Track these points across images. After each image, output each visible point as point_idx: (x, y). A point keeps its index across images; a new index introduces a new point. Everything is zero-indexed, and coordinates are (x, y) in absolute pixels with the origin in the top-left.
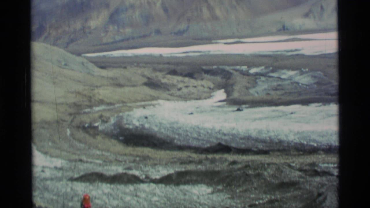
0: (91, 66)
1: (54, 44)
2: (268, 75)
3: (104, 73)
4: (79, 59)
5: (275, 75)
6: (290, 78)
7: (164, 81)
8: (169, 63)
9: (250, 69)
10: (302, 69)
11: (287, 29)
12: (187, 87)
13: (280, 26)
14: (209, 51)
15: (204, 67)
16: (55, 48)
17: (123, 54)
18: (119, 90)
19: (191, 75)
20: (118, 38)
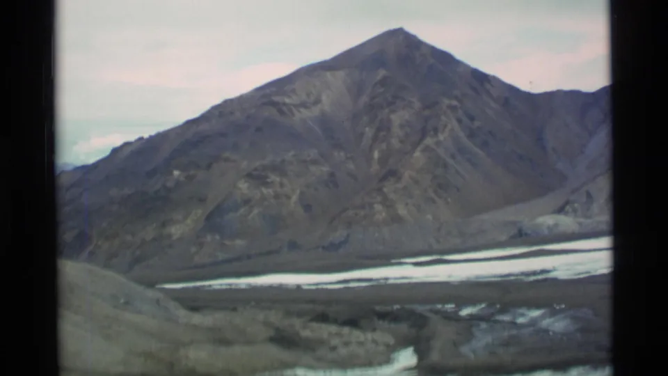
0: (172, 305)
1: (107, 266)
2: (493, 319)
3: (197, 319)
4: (150, 293)
5: (506, 318)
6: (533, 322)
7: (306, 333)
8: (313, 301)
9: (460, 310)
10: (555, 306)
11: (526, 234)
12: (346, 344)
13: (514, 231)
14: (387, 279)
15: (378, 308)
16: (109, 273)
17: (230, 285)
18: (223, 350)
19: (353, 323)
20: (221, 256)
